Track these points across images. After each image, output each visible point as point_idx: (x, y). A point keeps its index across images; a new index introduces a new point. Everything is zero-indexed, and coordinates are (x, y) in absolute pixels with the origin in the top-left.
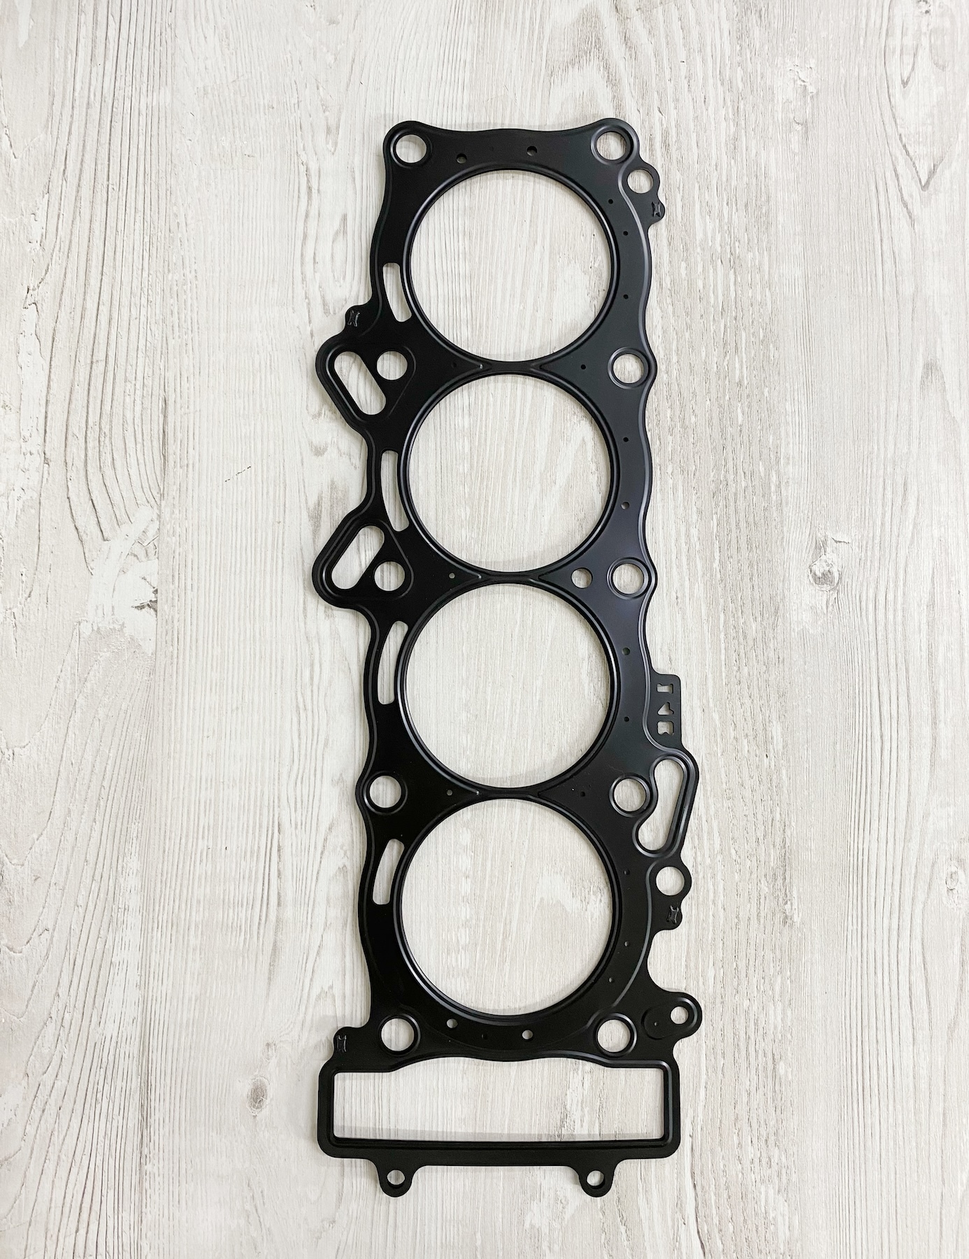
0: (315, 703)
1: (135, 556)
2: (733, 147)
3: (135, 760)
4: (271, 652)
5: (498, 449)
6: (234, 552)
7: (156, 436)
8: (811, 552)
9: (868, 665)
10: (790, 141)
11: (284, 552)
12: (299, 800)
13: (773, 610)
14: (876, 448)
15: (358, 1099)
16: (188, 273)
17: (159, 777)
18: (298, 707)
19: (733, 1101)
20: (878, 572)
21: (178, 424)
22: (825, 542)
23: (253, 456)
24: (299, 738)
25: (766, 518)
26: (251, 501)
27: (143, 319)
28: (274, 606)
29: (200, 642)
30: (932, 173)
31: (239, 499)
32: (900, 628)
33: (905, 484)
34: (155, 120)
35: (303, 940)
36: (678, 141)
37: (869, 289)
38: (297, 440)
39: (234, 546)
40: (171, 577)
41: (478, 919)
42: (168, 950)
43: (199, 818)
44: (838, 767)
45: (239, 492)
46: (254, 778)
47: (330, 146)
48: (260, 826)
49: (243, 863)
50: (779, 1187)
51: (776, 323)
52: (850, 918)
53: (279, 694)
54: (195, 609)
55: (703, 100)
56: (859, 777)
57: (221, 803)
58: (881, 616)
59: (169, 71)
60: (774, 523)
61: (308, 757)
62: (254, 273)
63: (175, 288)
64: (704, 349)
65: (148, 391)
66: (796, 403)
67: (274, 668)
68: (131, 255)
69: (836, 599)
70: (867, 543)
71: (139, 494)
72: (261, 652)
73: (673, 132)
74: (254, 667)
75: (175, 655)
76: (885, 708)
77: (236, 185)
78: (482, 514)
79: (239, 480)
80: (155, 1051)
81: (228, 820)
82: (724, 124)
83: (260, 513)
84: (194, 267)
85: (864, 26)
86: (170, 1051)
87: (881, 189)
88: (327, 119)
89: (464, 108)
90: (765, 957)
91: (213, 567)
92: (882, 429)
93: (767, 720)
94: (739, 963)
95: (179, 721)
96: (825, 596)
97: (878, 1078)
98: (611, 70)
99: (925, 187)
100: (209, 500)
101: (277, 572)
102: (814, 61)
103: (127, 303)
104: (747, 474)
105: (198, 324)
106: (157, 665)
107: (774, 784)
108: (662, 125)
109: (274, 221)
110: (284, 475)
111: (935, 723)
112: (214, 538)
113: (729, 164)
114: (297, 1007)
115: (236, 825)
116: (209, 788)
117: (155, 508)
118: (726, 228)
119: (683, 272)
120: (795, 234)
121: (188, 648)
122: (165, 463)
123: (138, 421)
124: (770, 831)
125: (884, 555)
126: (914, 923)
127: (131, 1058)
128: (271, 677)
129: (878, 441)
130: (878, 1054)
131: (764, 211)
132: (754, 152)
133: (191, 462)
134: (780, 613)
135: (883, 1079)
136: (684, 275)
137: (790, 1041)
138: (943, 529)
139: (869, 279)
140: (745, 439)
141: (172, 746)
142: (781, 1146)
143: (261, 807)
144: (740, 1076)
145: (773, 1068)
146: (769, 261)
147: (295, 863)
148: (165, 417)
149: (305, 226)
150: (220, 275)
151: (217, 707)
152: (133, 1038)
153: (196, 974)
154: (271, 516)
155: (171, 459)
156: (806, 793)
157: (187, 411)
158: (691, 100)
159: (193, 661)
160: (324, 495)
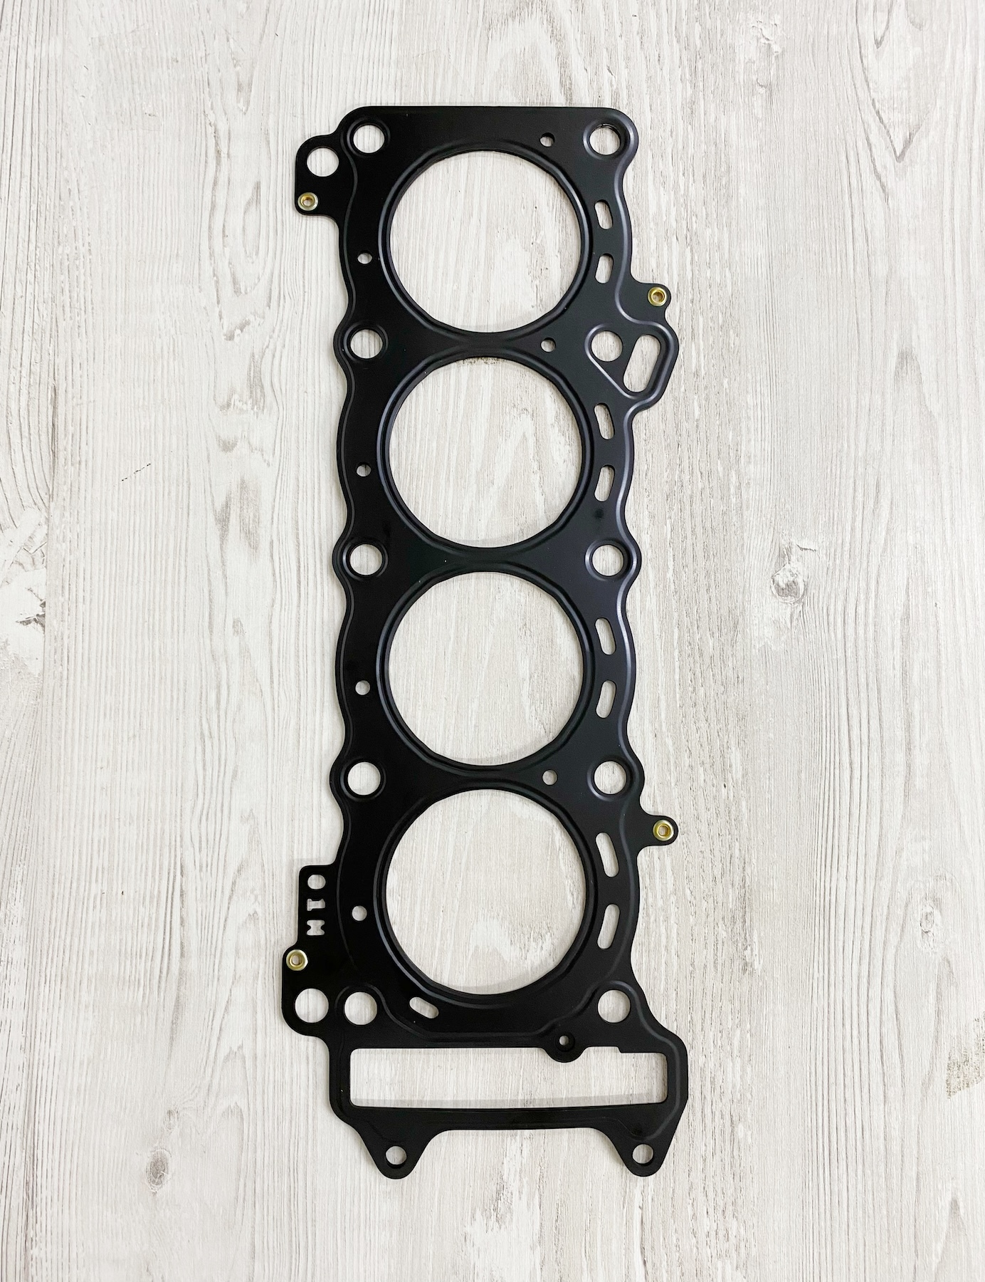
0: (222, 729)
1: (21, 564)
2: (689, 111)
3: (20, 794)
4: (173, 672)
5: (429, 444)
6: (131, 559)
7: (45, 429)
8: (774, 561)
9: (836, 685)
10: (753, 105)
11: (188, 560)
12: (204, 839)
13: (732, 625)
14: (846, 446)
15: (271, 1173)
16: (81, 246)
17: (47, 813)
18: (202, 734)
19: (687, 1169)
20: (848, 582)
21: (69, 417)
22: (789, 550)
23: (153, 452)
24: (204, 769)
25: (724, 523)
26: (151, 502)
27: (29, 297)
28: (176, 621)
29: (93, 662)
31: (138, 501)
32: (871, 644)
33: (878, 485)
34: (44, 73)
35: (209, 994)
36: (629, 103)
37: (839, 270)
38: (203, 435)
39: (131, 552)
40: (61, 589)
42: (56, 1008)
43: (91, 859)
44: (803, 798)
45: (138, 493)
46: (153, 814)
47: (241, 105)
48: (161, 868)
49: (142, 909)
50: (737, 1262)
51: (737, 307)
52: (816, 964)
53: (181, 720)
54: (87, 624)
55: (657, 58)
56: (826, 809)
57: (117, 843)
58: (850, 631)
59: (60, 19)
60: (733, 529)
61: (214, 791)
62: (156, 247)
63: (66, 263)
65: (35, 379)
66: (759, 395)
67: (175, 691)
68: (16, 226)
69: (802, 613)
70: (835, 551)
71: (25, 495)
72: (161, 673)
73: (624, 94)
74: (154, 690)
75: (65, 677)
76: (855, 732)
77: (136, 148)
79: (138, 478)
80: (42, 1122)
81: (124, 862)
82: (680, 86)
83: (160, 516)
84: (87, 239)
86: (58, 1122)
87: (852, 159)
88: (238, 74)
89: (392, 64)
90: (723, 1008)
91: (107, 576)
92: (853, 425)
93: (725, 746)
94: (693, 1015)
95: (69, 750)
96: (789, 609)
97: (846, 1140)
98: (555, 24)
99: (900, 158)
100: (103, 502)
101: (179, 582)
102: (779, 17)
103: (12, 280)
104: (704, 474)
105: (92, 304)
106: (45, 688)
107: (733, 817)
108: (612, 85)
109: (179, 188)
110: (188, 473)
111: (910, 749)
112: (109, 544)
113: (686, 130)
114: (202, 1070)
115: (133, 867)
116: (103, 826)
117: (43, 510)
118: (682, 201)
120: (757, 208)
121: (79, 669)
122: (54, 460)
123: (24, 413)
124: (728, 868)
125: (854, 564)
126: (886, 968)
127: (15, 1130)
128: (172, 701)
129: (848, 437)
130: (846, 1114)
131: (724, 183)
132: (713, 116)
133: (83, 460)
134: (740, 628)
135: (851, 1142)
137: (750, 1101)
138: (918, 535)
139: (838, 259)
140: (703, 435)
141: (62, 778)
142: (740, 1217)
143: (161, 847)
144: (695, 1140)
145: (732, 1131)
146: (730, 238)
147: (200, 909)
148: (55, 408)
149: (213, 195)
150: (117, 249)
151: (112, 734)
152: (17, 1108)
153: (89, 1034)
154: (173, 519)
155: (61, 455)
156: (768, 827)
157: (79, 401)
158: (643, 58)
159: (85, 683)
160: (232, 496)
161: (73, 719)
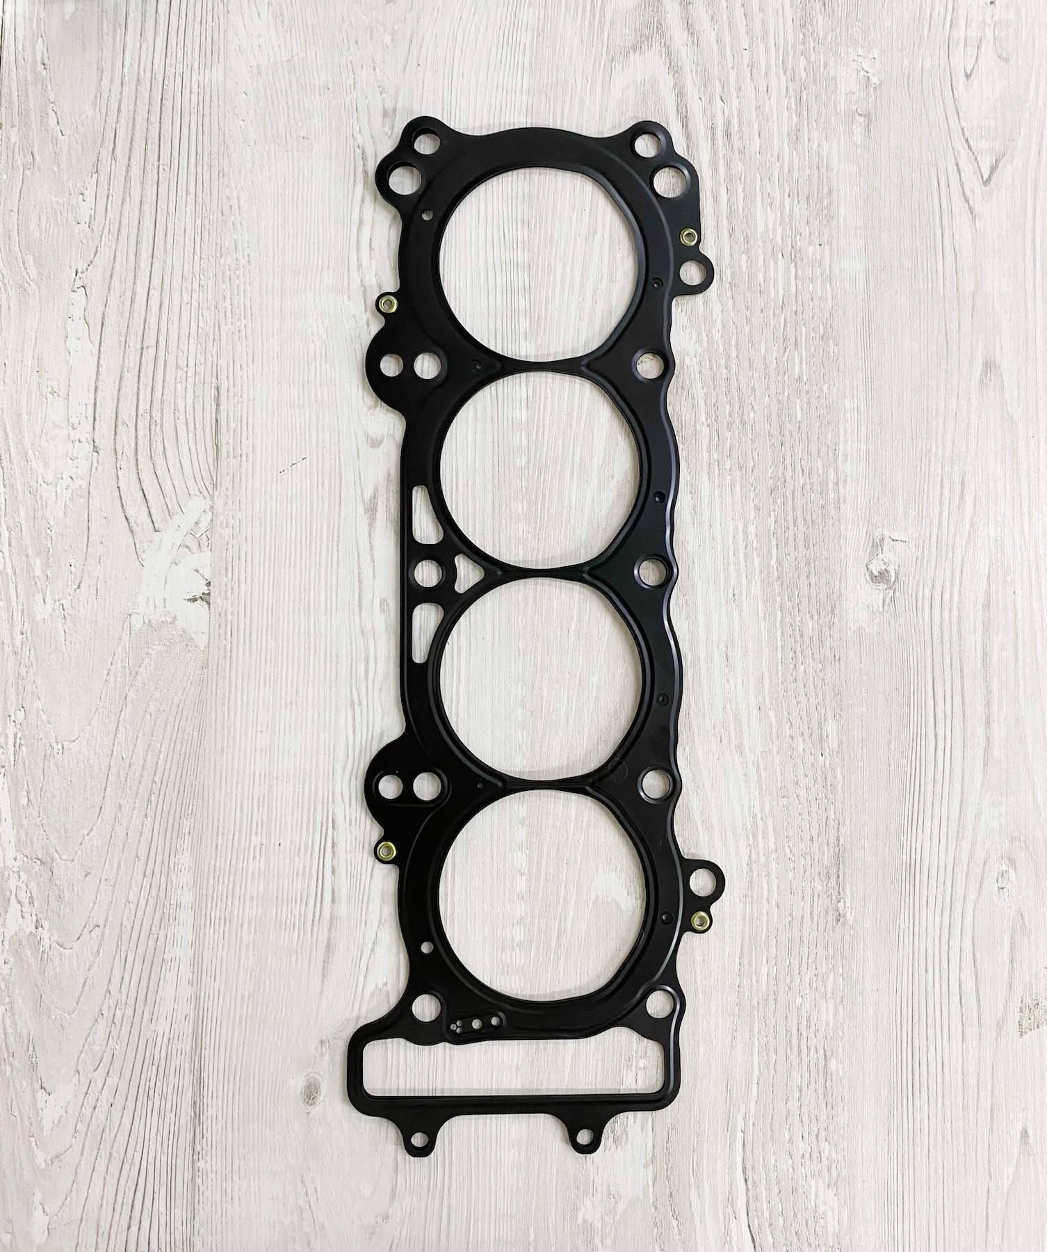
0: (370, 697)
1: (187, 547)
2: (795, 138)
3: (188, 755)
4: (326, 644)
5: (556, 442)
6: (288, 544)
7: (209, 425)
8: (868, 551)
9: (923, 664)
10: (853, 133)
11: (340, 545)
13: (830, 608)
14: (934, 447)
16: (241, 258)
17: (212, 772)
18: (352, 702)
19: (786, 1097)
20: (935, 571)
21: (231, 413)
22: (882, 540)
23: (308, 447)
24: (353, 735)
25: (824, 516)
26: (306, 492)
27: (195, 304)
28: (329, 599)
29: (254, 636)
30: (994, 168)
31: (294, 491)
32: (955, 627)
33: (963, 484)
34: (207, 99)
35: (357, 936)
36: (740, 130)
37: (929, 286)
38: (352, 432)
39: (288, 537)
40: (224, 570)
41: (533, 917)
42: (220, 947)
43: (252, 813)
44: (892, 766)
45: (294, 484)
46: (308, 773)
47: (386, 129)
48: (314, 822)
49: (297, 859)
50: (829, 1181)
51: (836, 319)
52: (903, 916)
53: (333, 689)
54: (248, 602)
55: (766, 89)
56: (913, 776)
57: (274, 799)
58: (937, 615)
59: (222, 48)
60: (832, 521)
62: (309, 258)
63: (228, 273)
64: (764, 344)
65: (199, 379)
66: (855, 400)
67: (328, 663)
68: (183, 238)
69: (893, 598)
70: (924, 542)
71: (191, 483)
72: (315, 646)
73: (735, 121)
74: (309, 661)
75: (229, 649)
76: (940, 707)
77: (291, 168)
78: (539, 508)
79: (294, 471)
80: (208, 1048)
81: (280, 818)
82: (786, 114)
83: (315, 505)
84: (247, 251)
85: (928, 17)
86: (222, 1051)
87: (943, 183)
88: (383, 100)
89: (524, 93)
90: (819, 955)
91: (267, 559)
92: (942, 428)
93: (823, 719)
94: (792, 961)
95: (233, 716)
96: (882, 594)
97: (929, 1075)
98: (672, 57)
99: (986, 182)
100: (263, 492)
101: (332, 565)
102: (877, 51)
103: (178, 288)
104: (806, 471)
105: (251, 310)
106: (210, 658)
107: (829, 783)
108: (724, 114)
109: (330, 205)
110: (340, 467)
111: (989, 723)
112: (268, 530)
113: (791, 155)
114: (351, 1004)
115: (290, 820)
116: (263, 783)
117: (208, 499)
118: (787, 220)
119: (744, 265)
120: (856, 228)
121: (241, 642)
122: (218, 453)
123: (190, 409)
124: (825, 830)
125: (942, 554)
126: (965, 921)
127: (183, 1055)
130: (927, 1050)
131: (826, 204)
132: (817, 143)
133: (244, 452)
134: (837, 611)
135: (932, 1075)
136: (744, 269)
137: (842, 1038)
138: (999, 528)
139: (929, 275)
140: (804, 436)
141: (226, 741)
142: (831, 1142)
143: (315, 803)
144: (792, 1072)
145: (825, 1065)
146: (831, 255)
147: (349, 860)
148: (218, 405)
149: (361, 212)
150: (274, 261)
151: (271, 701)
152: (185, 1035)
153: (249, 971)
154: (326, 509)
155: (224, 449)
156: (860, 792)
157: (240, 400)
158: (753, 89)
159: (247, 655)
160: (379, 488)
161: (236, 687)
